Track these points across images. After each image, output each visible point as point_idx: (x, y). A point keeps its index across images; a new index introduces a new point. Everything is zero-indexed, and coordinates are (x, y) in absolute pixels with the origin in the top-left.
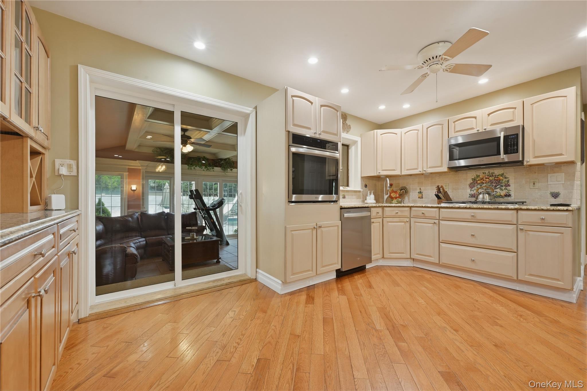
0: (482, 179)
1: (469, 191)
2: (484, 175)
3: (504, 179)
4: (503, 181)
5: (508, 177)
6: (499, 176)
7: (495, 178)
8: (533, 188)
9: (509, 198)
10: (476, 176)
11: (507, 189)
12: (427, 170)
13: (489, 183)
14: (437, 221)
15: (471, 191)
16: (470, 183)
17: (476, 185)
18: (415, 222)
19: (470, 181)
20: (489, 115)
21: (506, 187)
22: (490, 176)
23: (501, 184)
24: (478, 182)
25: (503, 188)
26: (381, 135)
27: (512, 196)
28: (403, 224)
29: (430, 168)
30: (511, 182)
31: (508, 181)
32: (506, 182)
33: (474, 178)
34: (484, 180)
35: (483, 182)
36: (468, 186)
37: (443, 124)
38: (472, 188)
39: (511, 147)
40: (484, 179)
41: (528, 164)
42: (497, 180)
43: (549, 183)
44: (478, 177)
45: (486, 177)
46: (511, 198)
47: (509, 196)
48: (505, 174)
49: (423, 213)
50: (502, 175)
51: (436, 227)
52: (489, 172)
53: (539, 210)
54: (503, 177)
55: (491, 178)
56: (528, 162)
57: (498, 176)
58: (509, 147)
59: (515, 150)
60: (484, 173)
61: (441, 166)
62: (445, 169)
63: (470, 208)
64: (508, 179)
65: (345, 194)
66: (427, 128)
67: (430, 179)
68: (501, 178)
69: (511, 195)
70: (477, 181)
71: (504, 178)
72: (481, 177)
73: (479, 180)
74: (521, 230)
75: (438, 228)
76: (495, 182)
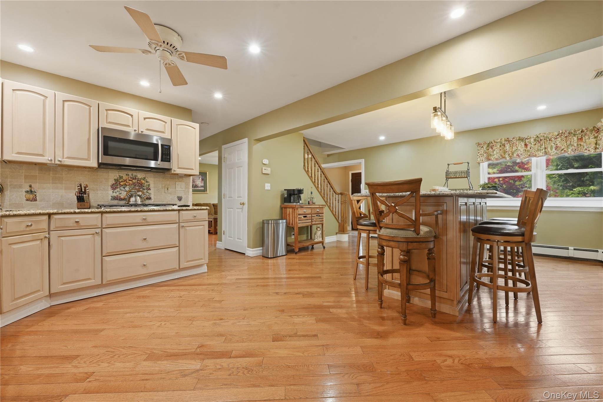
0: (125, 181)
1: (111, 193)
2: (127, 177)
3: (145, 183)
4: (145, 185)
5: (149, 181)
6: (141, 180)
7: (137, 181)
8: (167, 192)
9: (150, 201)
10: (118, 177)
11: (148, 193)
12: (64, 161)
13: (132, 185)
14: (99, 230)
15: (113, 193)
16: (112, 183)
17: (118, 187)
18: (59, 237)
19: (112, 182)
20: (145, 119)
21: (147, 190)
22: (134, 179)
23: (143, 188)
24: (121, 183)
25: (145, 191)
27: (152, 199)
28: (38, 242)
29: (68, 158)
30: (152, 186)
31: (149, 185)
32: (147, 186)
33: (116, 178)
34: (127, 182)
35: (127, 184)
36: (110, 187)
37: (91, 107)
38: (114, 190)
39: (165, 156)
40: (128, 181)
41: (175, 172)
42: (139, 183)
43: (177, 189)
44: (121, 178)
45: (130, 179)
46: (151, 201)
47: (150, 199)
48: (146, 178)
49: (77, 222)
50: (144, 179)
52: (132, 174)
54: (145, 181)
55: (134, 181)
57: (141, 179)
59: (168, 159)
60: (127, 175)
61: (88, 159)
62: (94, 164)
63: (141, 211)
64: (149, 183)
66: (63, 101)
67: (51, 172)
68: (143, 182)
69: (152, 198)
70: (120, 183)
71: (146, 181)
72: (124, 178)
73: (122, 182)
74: (183, 227)
75: (100, 238)
76: (138, 185)
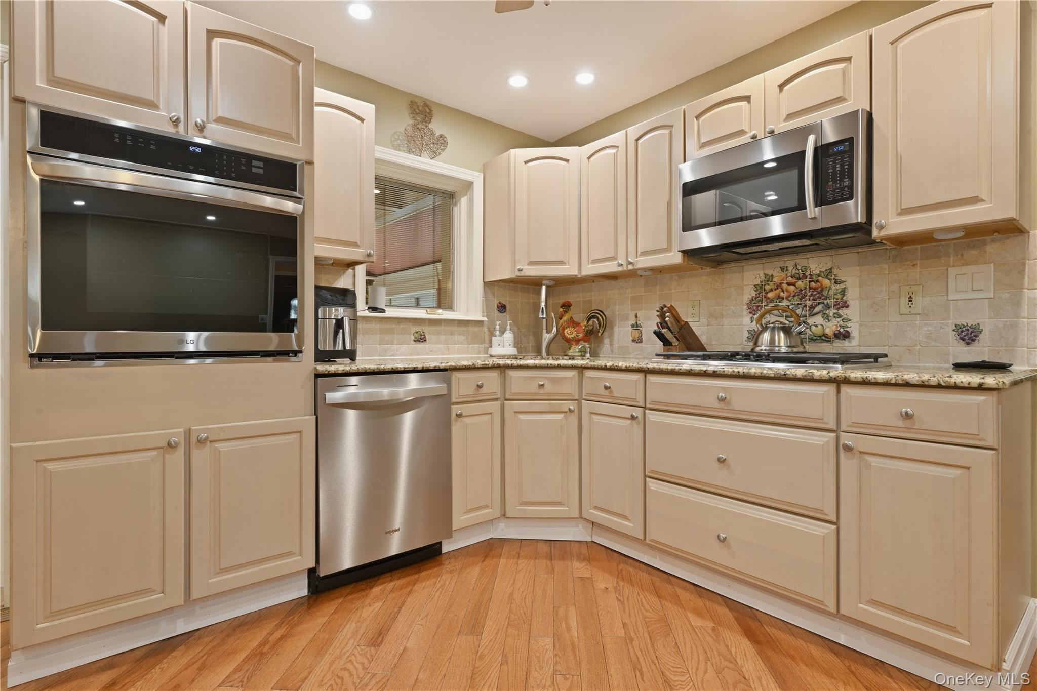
0: (779, 286)
1: (748, 323)
2: (783, 275)
3: (833, 287)
4: (831, 292)
5: (843, 279)
6: (820, 278)
7: (810, 282)
8: (907, 311)
9: (846, 343)
10: (763, 279)
11: (840, 316)
12: (637, 262)
13: (796, 298)
14: (638, 412)
15: (752, 322)
16: (750, 297)
17: (763, 304)
18: (591, 413)
19: (749, 293)
20: (781, 86)
21: (838, 309)
22: (799, 279)
23: (825, 302)
24: (770, 295)
25: (831, 312)
26: (526, 162)
27: (854, 338)
28: (560, 416)
29: (644, 253)
30: (852, 296)
31: (843, 292)
32: (839, 296)
33: (758, 282)
34: (783, 291)
35: (782, 294)
36: (745, 307)
37: (672, 126)
38: (754, 314)
39: (834, 182)
40: (785, 286)
41: (884, 233)
42: (815, 289)
43: (950, 297)
44: (768, 281)
45: (790, 279)
46: (850, 342)
47: (846, 336)
48: (835, 271)
49: (606, 388)
50: (828, 273)
51: (637, 431)
52: (796, 265)
53: (896, 385)
54: (830, 280)
55: (800, 284)
56: (881, 227)
57: (819, 276)
58: (831, 183)
59: (846, 189)
60: (782, 269)
61: (668, 249)
62: (676, 258)
63: (715, 375)
64: (842, 286)
65: (426, 329)
66: (637, 140)
67: (658, 287)
68: (826, 282)
69: (852, 335)
70: (767, 293)
71: (833, 281)
72: (775, 280)
73: (771, 290)
75: (641, 432)
76: (812, 295)
